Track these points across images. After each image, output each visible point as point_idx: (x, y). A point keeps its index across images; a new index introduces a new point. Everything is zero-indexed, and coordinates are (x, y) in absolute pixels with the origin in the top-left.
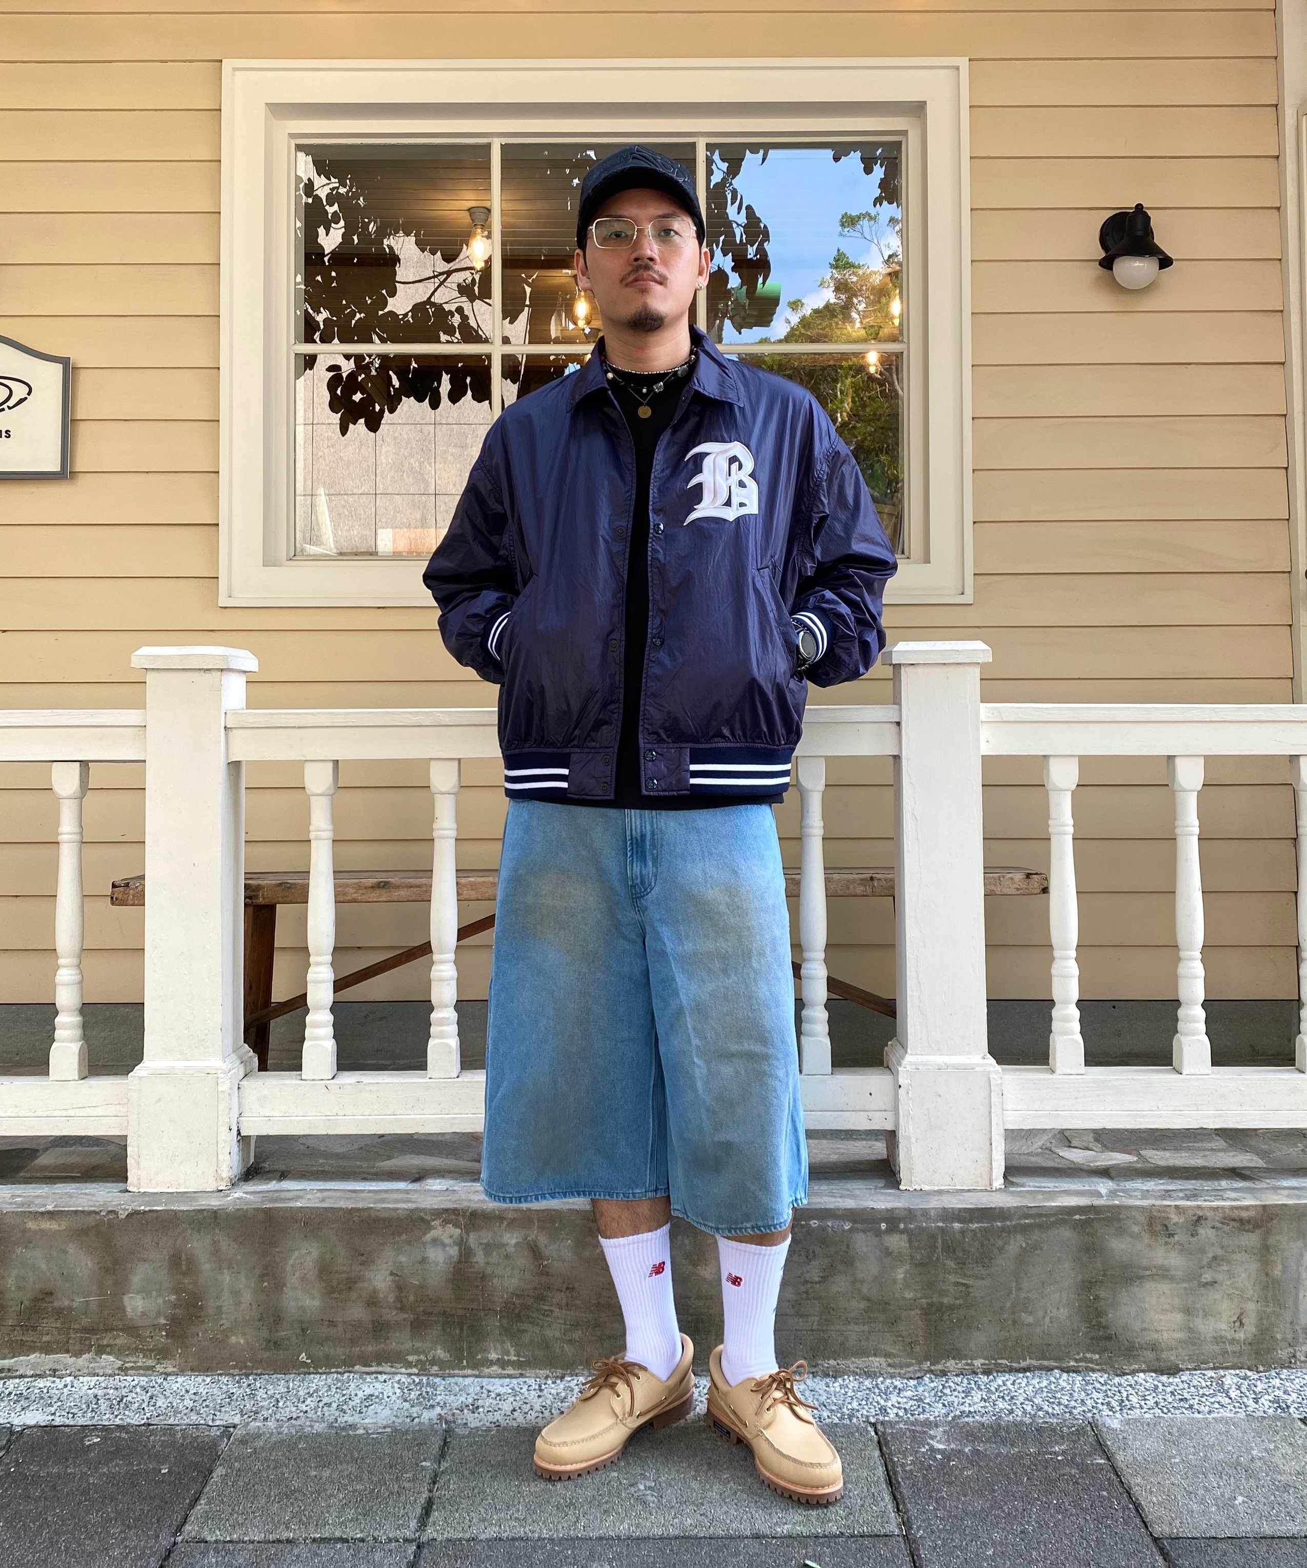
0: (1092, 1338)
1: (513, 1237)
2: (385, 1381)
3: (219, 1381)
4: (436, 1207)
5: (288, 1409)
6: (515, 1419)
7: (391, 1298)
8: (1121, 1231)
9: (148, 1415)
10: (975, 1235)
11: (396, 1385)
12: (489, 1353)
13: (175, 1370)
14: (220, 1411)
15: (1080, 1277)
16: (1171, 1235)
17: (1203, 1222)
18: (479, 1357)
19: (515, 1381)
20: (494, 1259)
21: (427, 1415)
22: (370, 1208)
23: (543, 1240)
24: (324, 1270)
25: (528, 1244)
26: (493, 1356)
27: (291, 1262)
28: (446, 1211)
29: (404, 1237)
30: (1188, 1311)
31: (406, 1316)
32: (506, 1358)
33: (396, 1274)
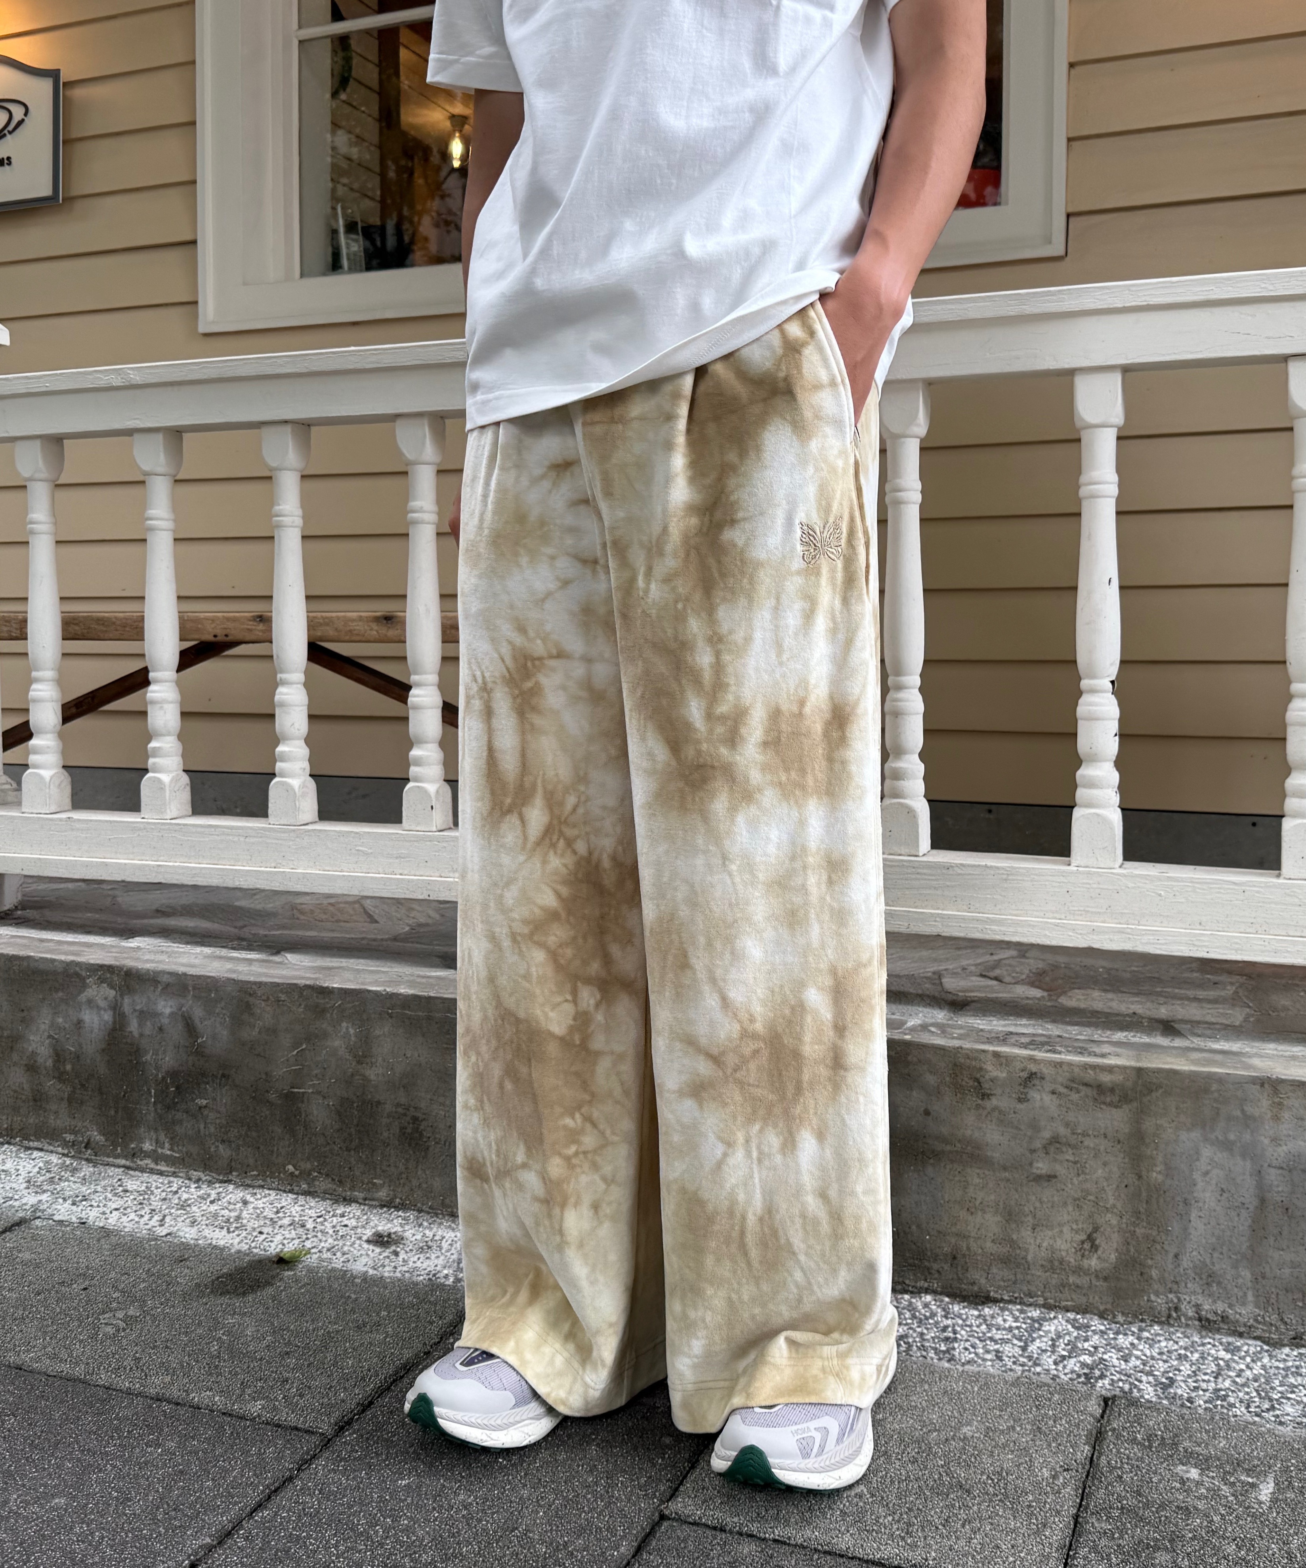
1: (165, 1007)
2: (34, 1159)
4: (92, 962)
7: (49, 1065)
12: (144, 1143)
16: (987, 1096)
17: (1037, 1082)
18: (133, 1145)
20: (148, 1028)
22: (29, 957)
23: (198, 1012)
25: (183, 1016)
26: (147, 1146)
28: (101, 967)
29: (60, 994)
31: (63, 1086)
32: (160, 1151)
33: (54, 1038)
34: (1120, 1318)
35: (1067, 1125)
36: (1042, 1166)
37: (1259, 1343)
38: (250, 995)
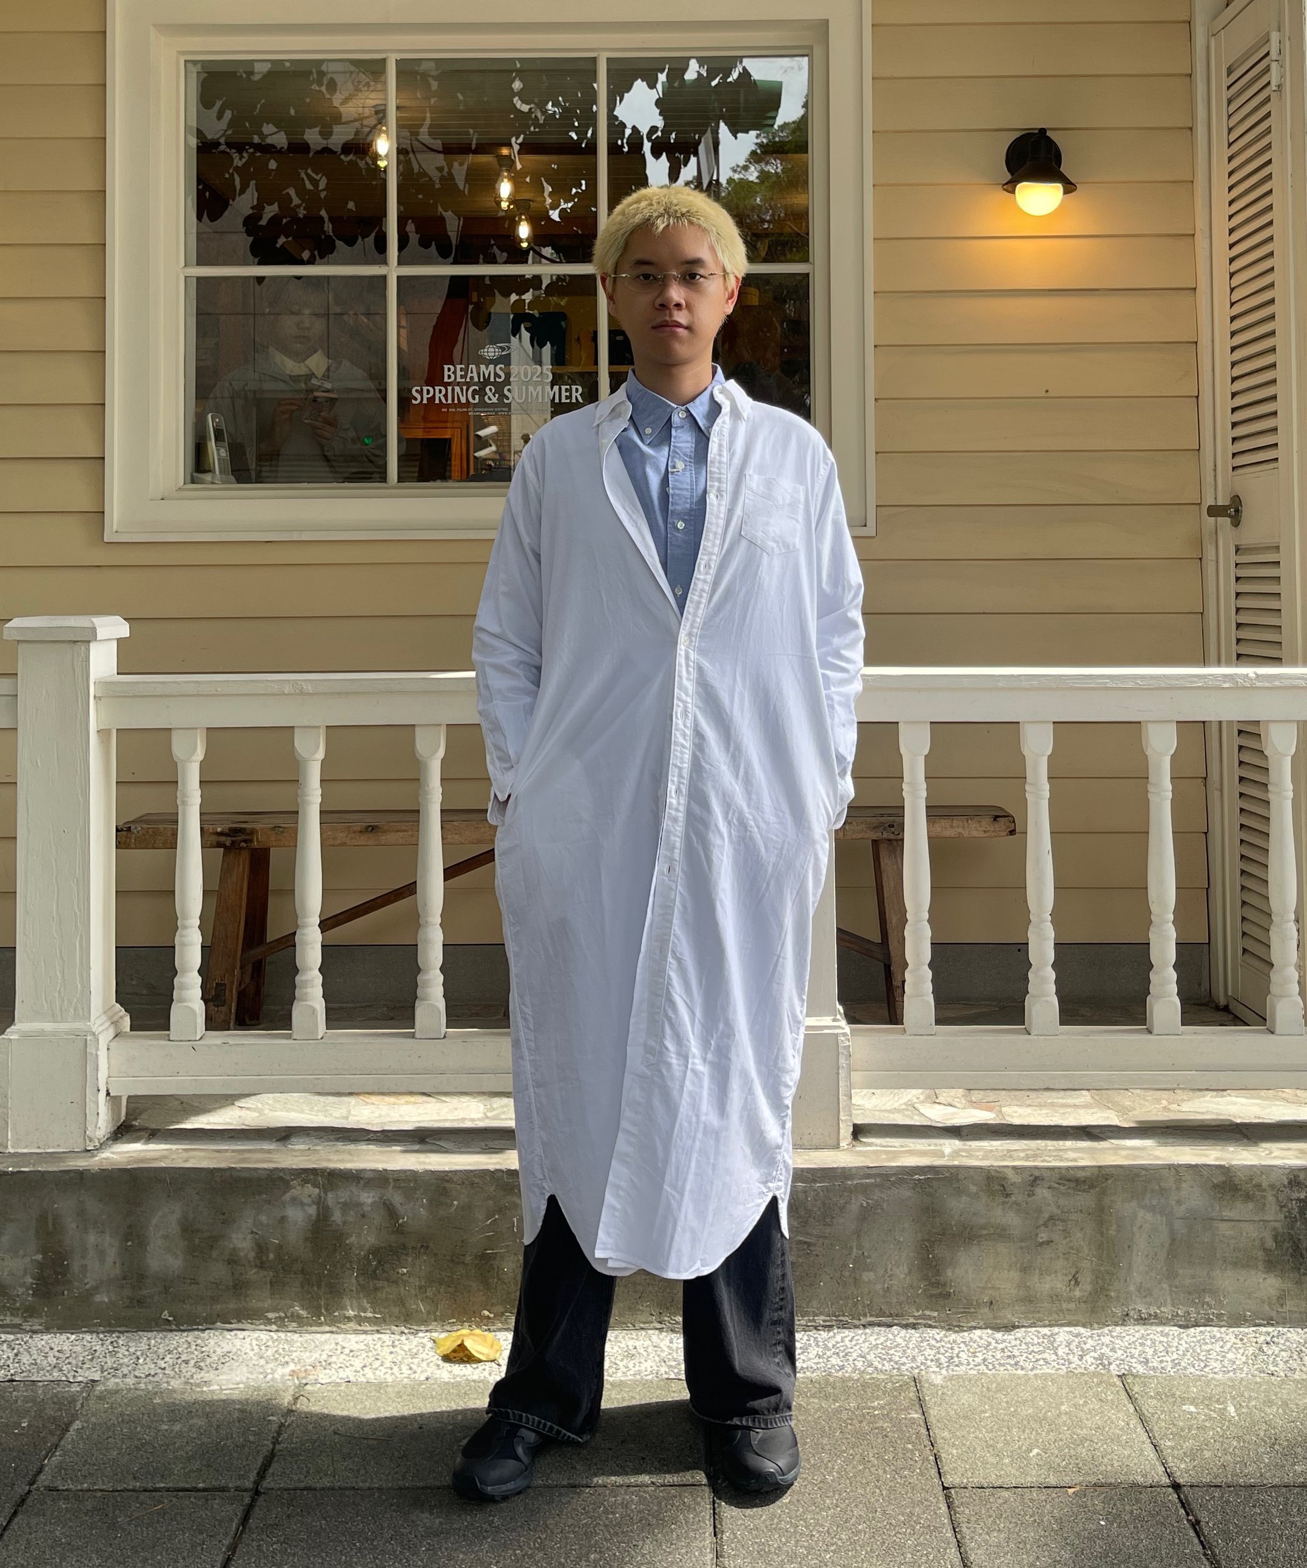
0: (932, 1296)
1: (368, 1197)
2: (244, 1339)
3: (83, 1338)
4: (295, 1167)
5: (146, 1367)
6: (363, 1375)
7: (252, 1255)
8: (959, 1192)
9: (12, 1372)
10: (817, 1194)
11: (254, 1342)
12: (346, 1309)
13: (40, 1327)
14: (81, 1368)
15: (919, 1235)
16: (1008, 1195)
17: (1038, 1182)
18: (336, 1314)
19: (369, 1337)
20: (351, 1216)
21: (281, 1373)
22: (229, 1168)
23: (397, 1199)
24: (188, 1229)
25: (384, 1203)
26: (351, 1313)
27: (154, 1221)
28: (305, 1171)
29: (264, 1196)
30: (1025, 1270)
31: (266, 1273)
32: (363, 1314)
33: (257, 1233)
34: (1096, 1326)
35: (1059, 1207)
36: (1043, 1236)
37: (1176, 1328)
38: (447, 1181)
